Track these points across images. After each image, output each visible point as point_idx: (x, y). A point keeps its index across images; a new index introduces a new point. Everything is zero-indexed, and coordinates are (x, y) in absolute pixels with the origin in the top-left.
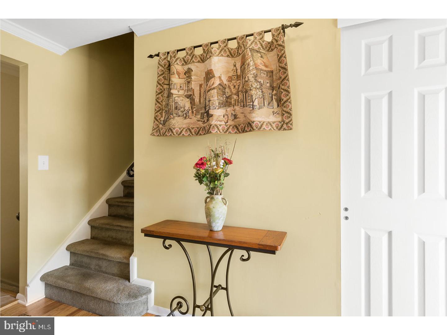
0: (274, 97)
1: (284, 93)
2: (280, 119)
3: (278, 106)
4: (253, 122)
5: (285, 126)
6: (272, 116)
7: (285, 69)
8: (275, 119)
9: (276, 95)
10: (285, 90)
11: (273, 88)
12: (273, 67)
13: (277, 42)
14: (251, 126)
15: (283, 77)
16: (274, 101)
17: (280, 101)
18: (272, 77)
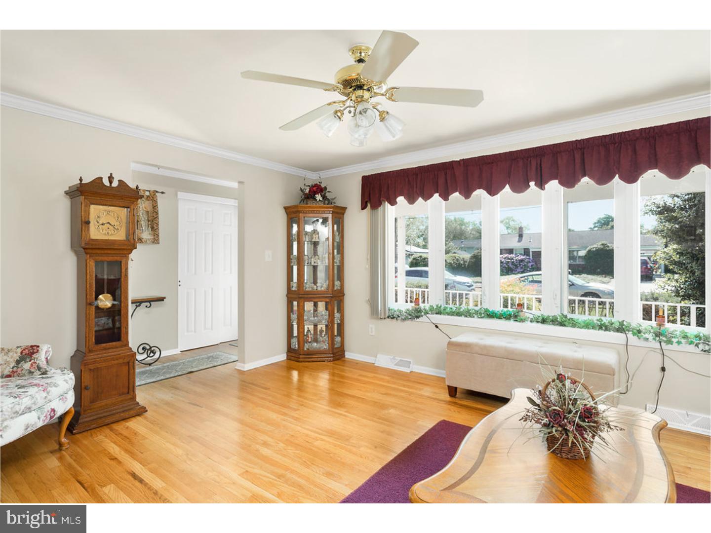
0: (149, 225)
1: (155, 224)
2: (153, 238)
3: (152, 230)
4: (143, 239)
5: (155, 242)
6: (149, 236)
7: (157, 213)
8: (150, 237)
9: (150, 224)
10: (156, 223)
11: (149, 221)
12: (149, 209)
13: (153, 198)
14: (141, 240)
15: (155, 216)
16: (150, 228)
17: (152, 228)
18: (148, 214)
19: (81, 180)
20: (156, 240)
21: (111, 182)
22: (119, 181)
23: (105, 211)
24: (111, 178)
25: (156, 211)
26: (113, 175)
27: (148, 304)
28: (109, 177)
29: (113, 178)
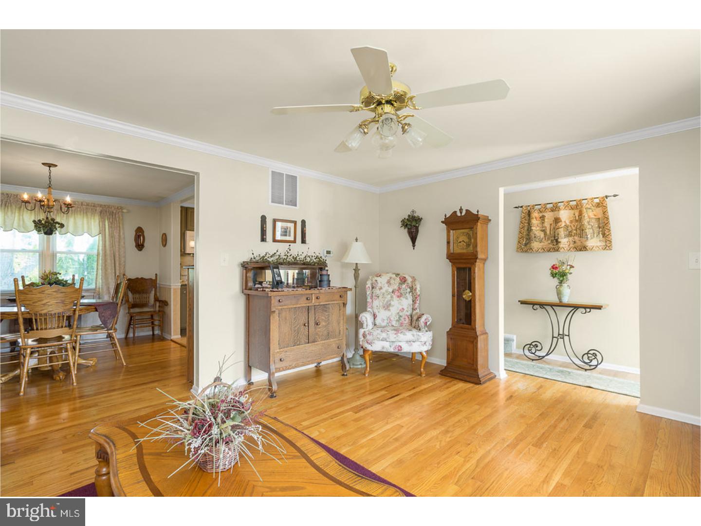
0: (600, 232)
2: (604, 244)
3: (603, 237)
4: (587, 246)
5: (607, 248)
6: (599, 243)
7: (608, 218)
8: (601, 244)
9: (602, 231)
10: (608, 229)
11: (600, 228)
12: (600, 216)
13: (602, 204)
14: (586, 248)
15: (606, 222)
16: (600, 234)
17: (604, 235)
18: (599, 221)
19: (445, 216)
20: (608, 245)
21: (461, 213)
22: (467, 210)
23: (461, 233)
24: (461, 210)
25: (606, 216)
26: (462, 208)
27: (584, 310)
28: (460, 210)
29: (462, 210)
